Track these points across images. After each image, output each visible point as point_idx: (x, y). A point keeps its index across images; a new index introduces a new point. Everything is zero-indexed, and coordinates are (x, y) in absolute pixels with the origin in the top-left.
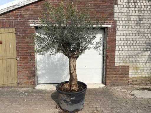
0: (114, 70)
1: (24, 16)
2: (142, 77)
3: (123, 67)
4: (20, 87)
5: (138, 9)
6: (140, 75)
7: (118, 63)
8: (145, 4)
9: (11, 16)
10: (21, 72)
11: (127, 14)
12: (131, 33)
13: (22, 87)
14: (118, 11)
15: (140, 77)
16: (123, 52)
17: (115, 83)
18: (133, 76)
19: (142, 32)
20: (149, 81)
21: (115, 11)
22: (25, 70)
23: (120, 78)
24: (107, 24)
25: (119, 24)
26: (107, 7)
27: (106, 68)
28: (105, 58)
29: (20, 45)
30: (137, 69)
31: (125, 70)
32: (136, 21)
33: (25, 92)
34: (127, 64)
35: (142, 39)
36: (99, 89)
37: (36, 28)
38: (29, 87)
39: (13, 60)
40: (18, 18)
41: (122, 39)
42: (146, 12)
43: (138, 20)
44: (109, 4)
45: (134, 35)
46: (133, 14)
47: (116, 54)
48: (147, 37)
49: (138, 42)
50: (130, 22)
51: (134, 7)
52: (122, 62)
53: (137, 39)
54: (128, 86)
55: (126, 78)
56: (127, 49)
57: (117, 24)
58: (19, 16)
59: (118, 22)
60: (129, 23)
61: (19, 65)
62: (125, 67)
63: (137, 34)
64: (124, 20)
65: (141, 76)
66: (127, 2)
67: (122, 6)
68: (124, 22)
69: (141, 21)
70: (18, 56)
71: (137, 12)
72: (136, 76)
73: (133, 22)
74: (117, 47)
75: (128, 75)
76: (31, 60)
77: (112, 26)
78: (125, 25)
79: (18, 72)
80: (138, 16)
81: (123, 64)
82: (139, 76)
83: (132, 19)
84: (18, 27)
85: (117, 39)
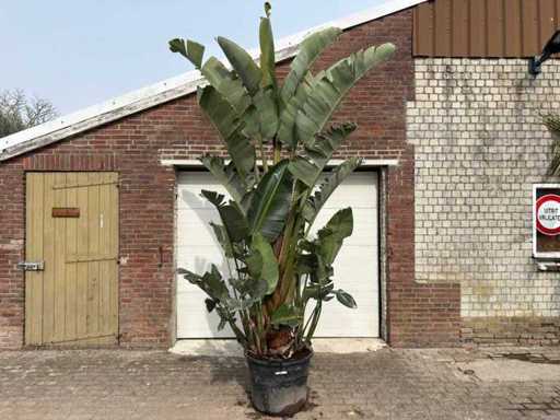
0: (414, 296)
1: (145, 137)
2: (503, 319)
3: (442, 285)
4: (124, 348)
5: (478, 112)
6: (496, 310)
7: (424, 272)
8: (497, 98)
9: (108, 138)
10: (129, 301)
11: (445, 127)
12: (461, 182)
13: (132, 349)
14: (419, 120)
15: (496, 317)
16: (438, 239)
17: (416, 337)
18: (474, 314)
19: (495, 179)
20: (528, 331)
21: (410, 120)
22: (141, 296)
23: (433, 320)
24: (385, 158)
25: (423, 157)
26: (385, 109)
27: (387, 291)
28: (384, 259)
29: (130, 221)
30: (485, 291)
31: (448, 295)
32: (475, 146)
33: (143, 363)
34: (453, 277)
35: (496, 201)
36: (367, 354)
37: (179, 169)
38: (150, 348)
39: (107, 263)
40: (127, 142)
41: (434, 202)
42: (503, 120)
43: (479, 142)
44: (391, 98)
45: (468, 187)
46: (462, 127)
47: (417, 246)
48: (509, 194)
49: (483, 209)
50: (456, 150)
51: (464, 105)
52: (436, 269)
53: (479, 201)
54: (461, 347)
55: (451, 320)
56: (451, 232)
57: (416, 156)
58: (132, 137)
59: (420, 150)
60: (451, 152)
61: (125, 281)
62: (448, 285)
63: (480, 186)
64: (438, 144)
65: (499, 314)
66: (443, 93)
67: (429, 105)
68: (439, 149)
69: (489, 146)
70: (122, 253)
71: (475, 120)
72: (482, 314)
73: (464, 150)
74: (418, 224)
75: (459, 310)
76: (160, 266)
77: (400, 163)
78: (442, 158)
79: (122, 301)
80: (480, 131)
81: (441, 277)
82: (491, 314)
83: (461, 142)
84: (128, 167)
85: (417, 201)
